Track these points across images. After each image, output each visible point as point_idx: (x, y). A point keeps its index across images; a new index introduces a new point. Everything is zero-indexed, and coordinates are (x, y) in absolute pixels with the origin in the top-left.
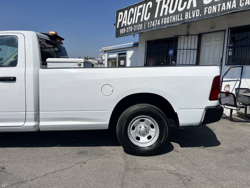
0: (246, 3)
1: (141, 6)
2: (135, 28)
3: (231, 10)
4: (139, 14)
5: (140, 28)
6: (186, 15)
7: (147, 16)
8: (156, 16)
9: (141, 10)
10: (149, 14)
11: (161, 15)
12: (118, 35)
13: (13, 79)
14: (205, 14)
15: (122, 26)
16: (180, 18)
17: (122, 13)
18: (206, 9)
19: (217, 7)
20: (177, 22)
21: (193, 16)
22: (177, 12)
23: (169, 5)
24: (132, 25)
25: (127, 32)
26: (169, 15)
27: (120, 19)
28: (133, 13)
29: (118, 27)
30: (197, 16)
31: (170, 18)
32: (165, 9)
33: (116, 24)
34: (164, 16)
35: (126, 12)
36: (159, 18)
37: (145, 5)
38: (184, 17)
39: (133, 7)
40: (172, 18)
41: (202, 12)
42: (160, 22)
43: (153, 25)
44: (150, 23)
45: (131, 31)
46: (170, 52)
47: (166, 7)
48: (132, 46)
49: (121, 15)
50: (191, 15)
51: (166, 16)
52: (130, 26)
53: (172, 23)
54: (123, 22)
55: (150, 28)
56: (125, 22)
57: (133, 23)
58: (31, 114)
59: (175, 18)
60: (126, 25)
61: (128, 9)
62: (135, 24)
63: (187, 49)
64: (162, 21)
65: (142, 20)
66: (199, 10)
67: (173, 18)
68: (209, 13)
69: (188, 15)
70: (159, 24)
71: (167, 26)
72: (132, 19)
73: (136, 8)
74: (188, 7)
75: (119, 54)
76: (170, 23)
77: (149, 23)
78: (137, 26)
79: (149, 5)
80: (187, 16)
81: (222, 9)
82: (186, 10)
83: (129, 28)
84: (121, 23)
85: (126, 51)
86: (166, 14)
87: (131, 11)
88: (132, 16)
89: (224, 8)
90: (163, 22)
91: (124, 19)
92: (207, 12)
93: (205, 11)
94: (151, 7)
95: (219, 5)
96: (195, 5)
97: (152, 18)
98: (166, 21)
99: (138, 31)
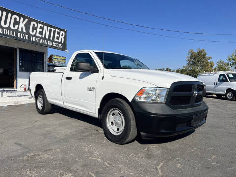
0: (50, 44)
3: (45, 44)
16: (13, 34)
18: (32, 38)
20: (11, 36)
21: (24, 38)
22: (9, 28)
23: (1, 18)
30: (26, 39)
31: (3, 30)
38: (17, 35)
41: (29, 38)
50: (23, 37)
53: (6, 35)
59: (8, 33)
66: (27, 36)
69: (21, 36)
71: (1, 36)
74: (20, 30)
76: (3, 34)
80: (19, 36)
81: (41, 42)
82: (17, 31)
92: (33, 40)
95: (39, 39)
96: (24, 31)
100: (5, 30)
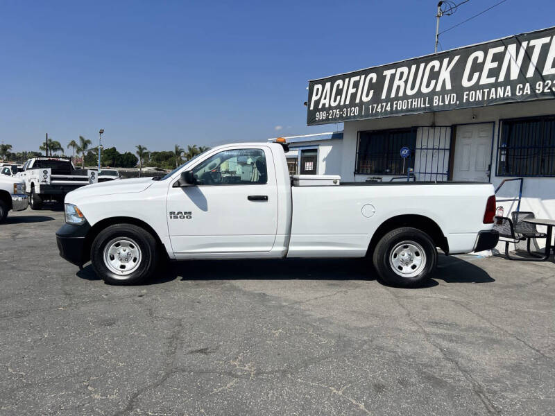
0: (525, 92)
1: (357, 78)
2: (345, 112)
3: (504, 99)
4: (352, 90)
5: (354, 113)
6: (435, 101)
7: (367, 96)
8: (383, 97)
9: (356, 85)
10: (372, 92)
11: (393, 95)
12: (312, 120)
13: (263, 199)
14: (464, 101)
15: (320, 107)
16: (424, 103)
17: (320, 86)
18: (467, 95)
19: (484, 93)
20: (421, 109)
21: (447, 103)
22: (419, 94)
23: (406, 82)
24: (338, 107)
25: (330, 117)
26: (405, 97)
27: (317, 95)
28: (341, 87)
29: (312, 108)
30: (452, 102)
31: (408, 102)
32: (399, 87)
33: (308, 104)
34: (397, 98)
35: (328, 85)
36: (388, 99)
37: (363, 77)
38: (431, 101)
39: (343, 78)
40: (412, 102)
41: (460, 97)
42: (392, 106)
43: (379, 110)
44: (373, 108)
45: (338, 116)
46: (403, 152)
47: (402, 83)
48: (330, 138)
49: (318, 89)
50: (443, 101)
51: (402, 99)
52: (336, 108)
53: (412, 110)
54: (323, 101)
55: (372, 115)
56: (327, 102)
57: (342, 103)
58: (282, 238)
59: (416, 103)
60: (327, 106)
61: (333, 80)
62: (345, 106)
63: (433, 149)
64: (395, 106)
65: (357, 101)
66: (455, 95)
67: (414, 103)
68: (470, 100)
69: (439, 100)
70: (388, 109)
71: (404, 114)
72: (339, 97)
73: (347, 80)
74: (439, 88)
75: (303, 151)
76: (407, 110)
77: (371, 107)
78: (349, 109)
79: (371, 79)
80: (436, 101)
81: (491, 96)
82: (434, 92)
83: (333, 112)
84: (317, 102)
85: (318, 145)
86: (401, 94)
87: (338, 85)
88: (339, 92)
89: (493, 96)
90: (396, 108)
91: (325, 96)
92: (468, 99)
93: (465, 97)
94: (374, 81)
95: (486, 90)
96: (449, 87)
97: (376, 99)
98: (402, 105)
99: (350, 117)
100: (410, 100)
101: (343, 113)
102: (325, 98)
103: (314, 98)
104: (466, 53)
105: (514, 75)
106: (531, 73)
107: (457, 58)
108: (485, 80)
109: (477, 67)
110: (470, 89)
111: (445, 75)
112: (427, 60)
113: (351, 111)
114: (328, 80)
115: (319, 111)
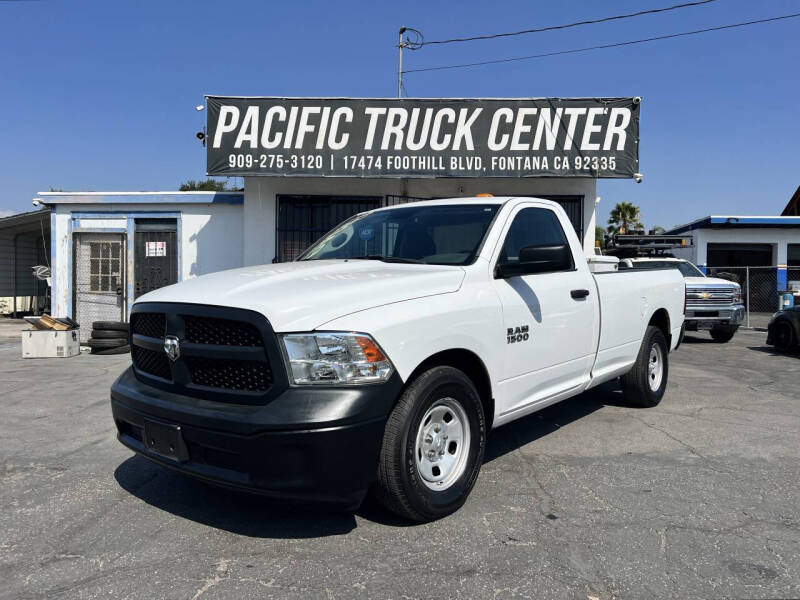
0: (564, 166)
1: (315, 110)
2: (295, 161)
3: (540, 171)
4: (307, 128)
5: (314, 164)
6: (452, 163)
7: (338, 140)
8: (369, 145)
9: (314, 120)
10: (346, 137)
12: (219, 167)
14: (492, 168)
15: (238, 145)
16: (437, 164)
17: (233, 109)
18: (496, 161)
19: (516, 161)
20: (431, 172)
21: (469, 168)
22: (427, 150)
23: (406, 130)
24: (279, 150)
25: (262, 166)
26: (405, 151)
27: (228, 122)
28: (282, 118)
29: (217, 144)
30: (476, 168)
31: (411, 160)
32: (393, 137)
33: (206, 136)
34: (391, 151)
35: (253, 112)
36: (376, 150)
37: (327, 109)
38: (446, 163)
39: (286, 104)
40: (417, 161)
41: (486, 163)
42: (384, 162)
43: (362, 166)
44: (350, 161)
45: (279, 166)
47: (398, 131)
48: (211, 200)
50: (464, 164)
51: (401, 154)
52: (275, 151)
53: (418, 172)
54: (242, 137)
55: (349, 171)
56: (252, 138)
57: (287, 145)
59: (424, 163)
60: (253, 145)
61: (264, 105)
62: (293, 150)
64: (389, 163)
65: (319, 145)
66: (480, 158)
67: (420, 163)
68: (500, 168)
69: (458, 163)
70: (379, 165)
71: (404, 176)
73: (295, 109)
74: (456, 147)
75: (137, 221)
76: (410, 171)
77: (346, 158)
78: (303, 158)
79: (343, 116)
80: (455, 164)
81: (526, 166)
82: (449, 152)
83: (269, 159)
84: (228, 139)
85: (179, 212)
87: (277, 115)
88: (279, 126)
89: (527, 166)
90: (392, 166)
91: (248, 128)
92: (497, 166)
93: (494, 163)
94: (349, 118)
95: (519, 158)
96: (470, 146)
97: (355, 146)
98: (401, 163)
99: (307, 170)
100: (414, 158)
101: (291, 161)
102: (248, 132)
103: (221, 129)
104: (490, 108)
105: (551, 145)
106: (568, 145)
107: (478, 111)
108: (516, 146)
109: (506, 128)
110: (499, 154)
111: (464, 130)
112: (437, 105)
113: (307, 162)
114: (253, 102)
115: (237, 152)
